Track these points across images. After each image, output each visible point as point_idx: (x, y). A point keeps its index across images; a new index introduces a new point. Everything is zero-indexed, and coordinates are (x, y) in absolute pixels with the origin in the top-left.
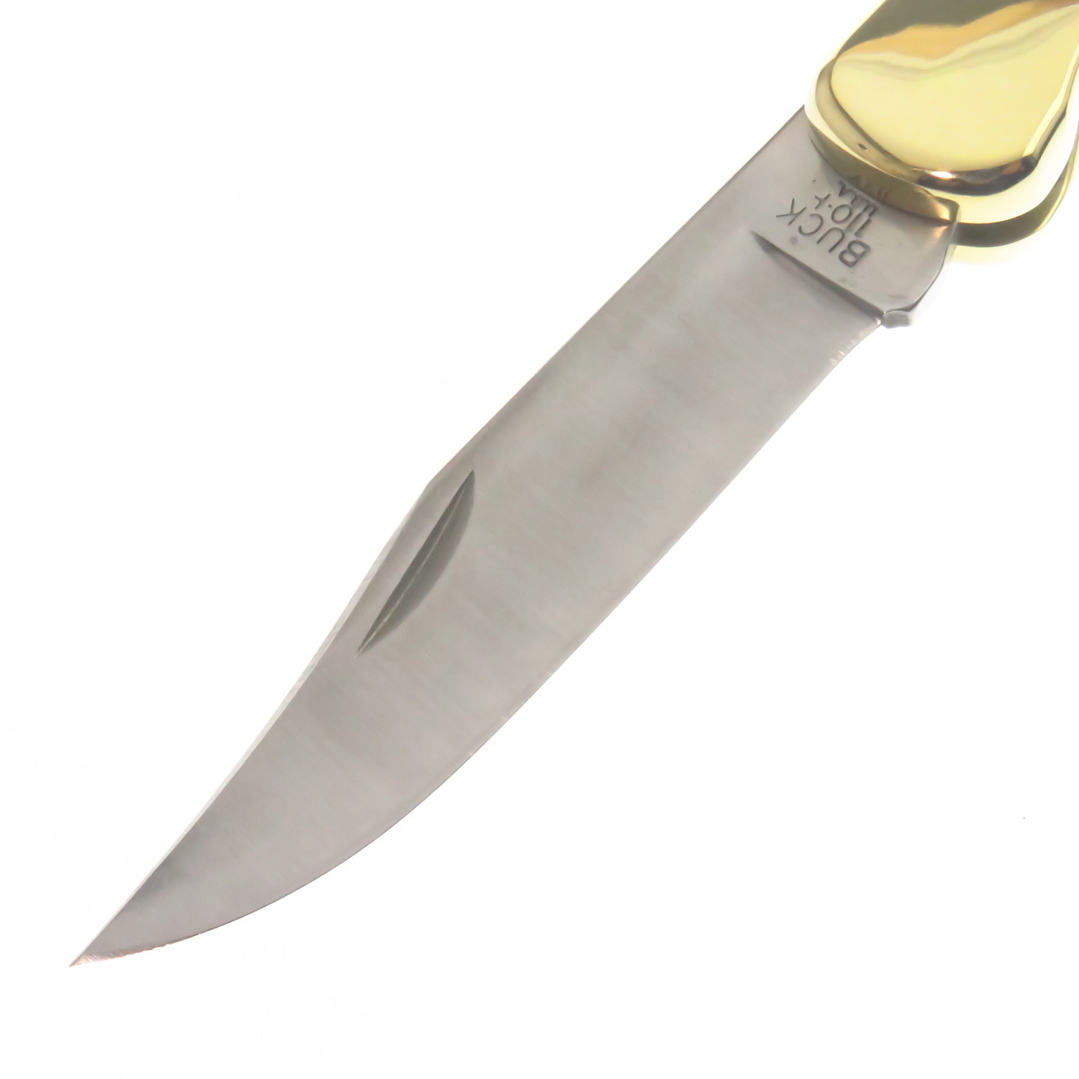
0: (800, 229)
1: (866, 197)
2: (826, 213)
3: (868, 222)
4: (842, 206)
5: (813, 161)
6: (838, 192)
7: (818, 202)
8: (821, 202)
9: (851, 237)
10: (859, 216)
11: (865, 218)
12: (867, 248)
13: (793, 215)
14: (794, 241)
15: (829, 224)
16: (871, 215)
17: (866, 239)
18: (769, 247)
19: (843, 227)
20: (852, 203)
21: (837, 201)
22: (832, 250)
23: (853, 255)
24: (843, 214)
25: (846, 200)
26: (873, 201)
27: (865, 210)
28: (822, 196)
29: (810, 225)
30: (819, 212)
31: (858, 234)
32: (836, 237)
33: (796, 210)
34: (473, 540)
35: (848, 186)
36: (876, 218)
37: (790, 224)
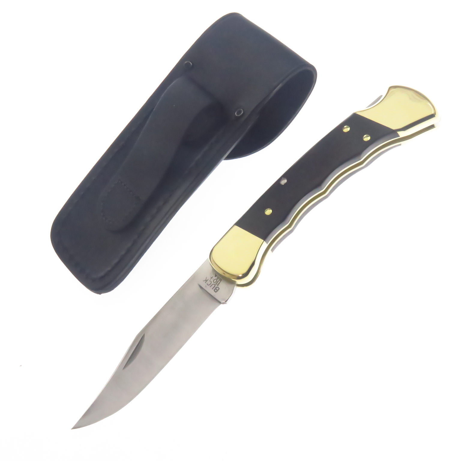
0: (207, 284)
1: (220, 277)
2: (212, 280)
3: (220, 282)
4: (215, 279)
5: (211, 269)
6: (215, 275)
8: (212, 278)
9: (216, 286)
10: (218, 281)
11: (219, 282)
12: (219, 288)
13: (206, 281)
14: (206, 286)
15: (213, 283)
16: (220, 281)
17: (219, 286)
18: (201, 287)
19: (215, 283)
21: (214, 278)
22: (213, 288)
23: (216, 290)
24: (215, 281)
25: (216, 278)
26: (221, 278)
27: (220, 280)
28: (212, 277)
29: (209, 282)
30: (211, 280)
31: (218, 285)
32: (213, 286)
33: (207, 280)
34: (144, 348)
35: (217, 275)
36: (221, 282)
37: (205, 283)
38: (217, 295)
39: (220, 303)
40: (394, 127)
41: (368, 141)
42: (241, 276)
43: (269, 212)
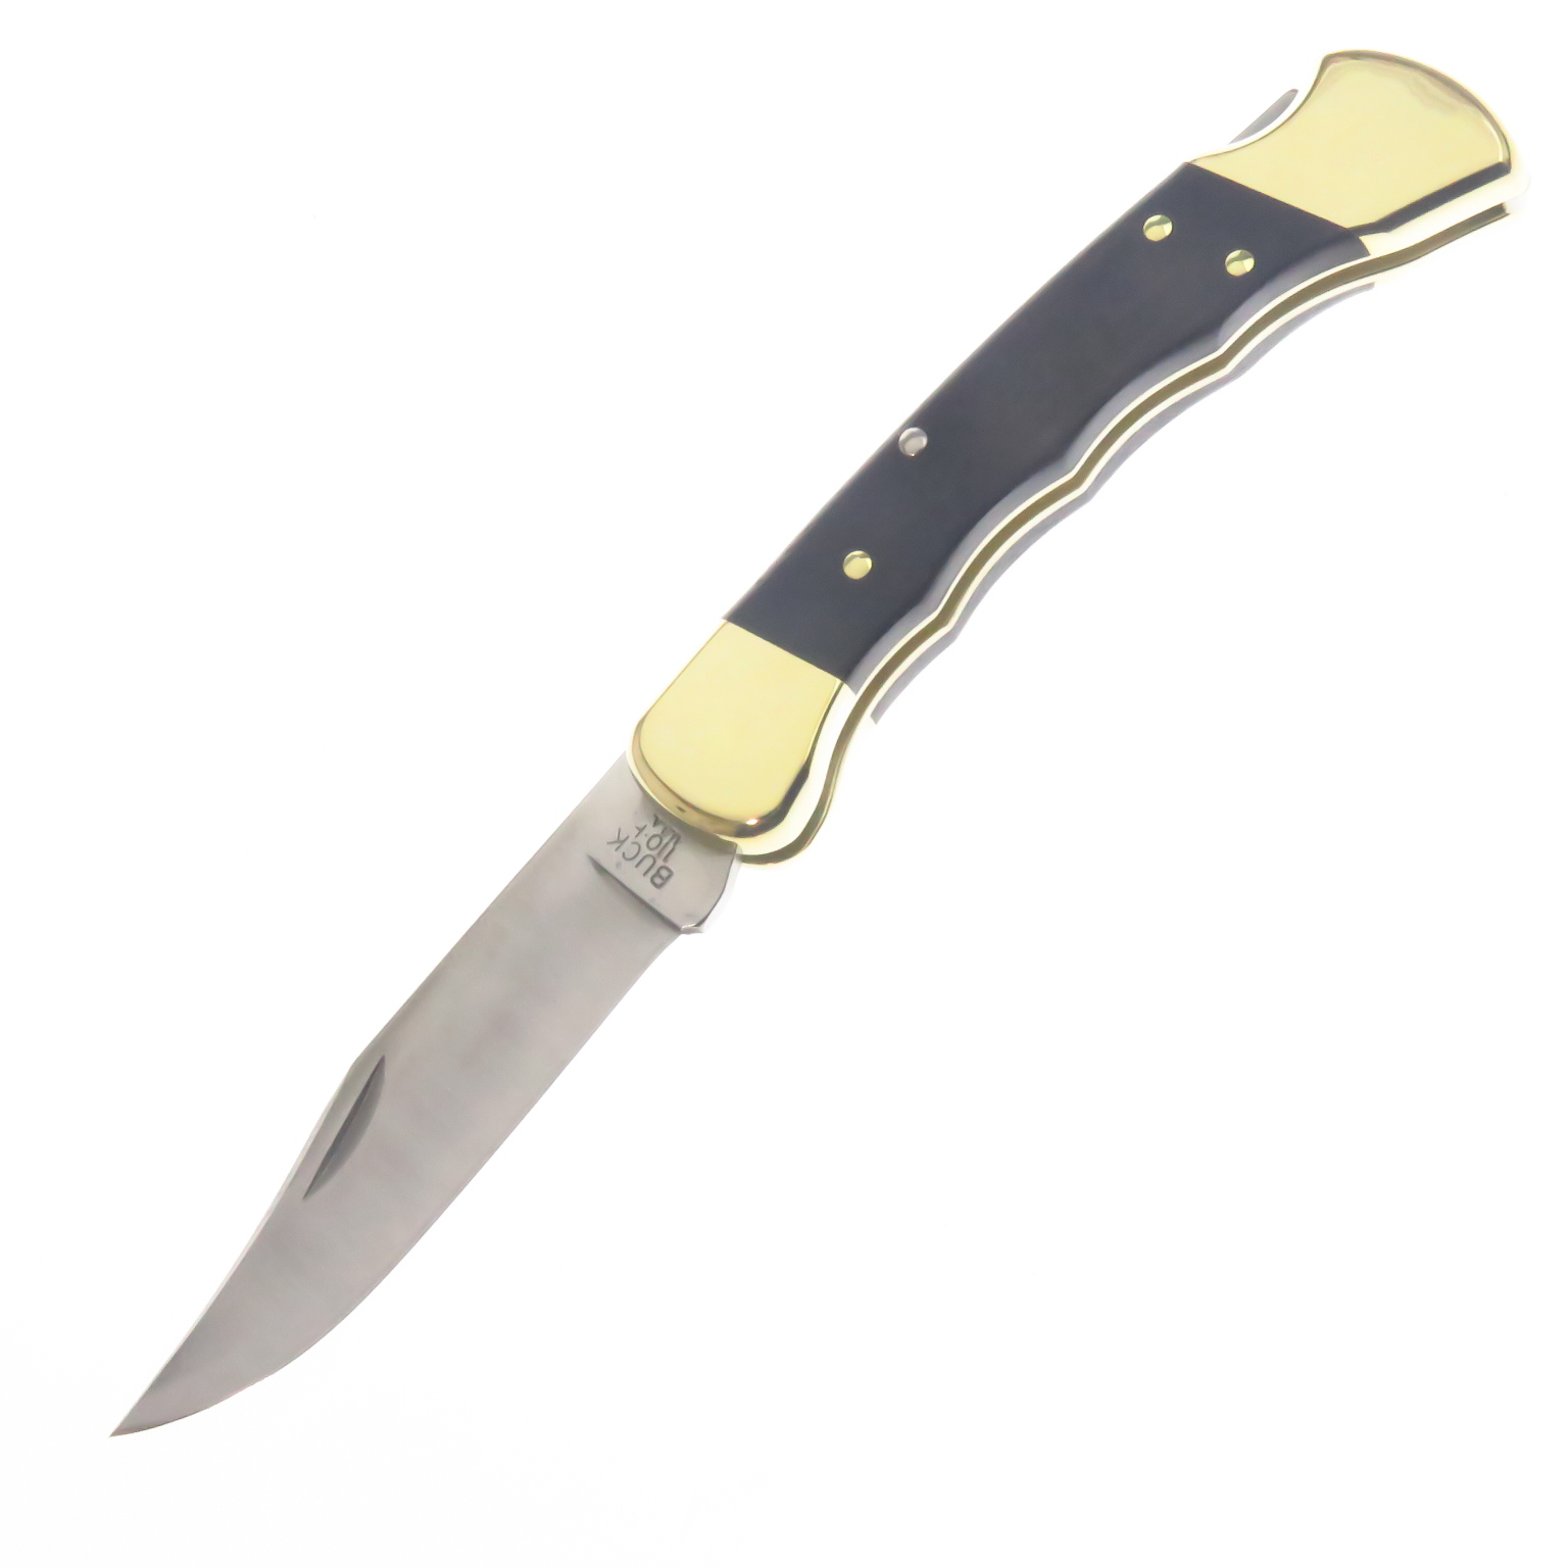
0: (624, 854)
1: (673, 828)
2: (643, 840)
4: (654, 836)
5: (637, 796)
6: (652, 821)
7: (637, 832)
8: (641, 830)
9: (660, 863)
10: (667, 844)
11: (671, 846)
12: (671, 873)
13: (620, 842)
14: (618, 865)
15: (645, 851)
16: (676, 843)
17: (669, 865)
18: (600, 868)
19: (654, 853)
20: (663, 832)
21: (652, 830)
22: (645, 874)
23: (660, 878)
24: (654, 842)
25: (658, 830)
26: (677, 830)
27: (672, 839)
28: (641, 825)
29: (632, 851)
30: (638, 839)
31: (665, 859)
32: (648, 863)
33: (622, 837)
34: (385, 1113)
35: (660, 817)
36: (678, 846)
37: (616, 850)
38: (662, 901)
39: (676, 929)
40: (1346, 219)
41: (1247, 275)
42: (752, 822)
43: (858, 565)
